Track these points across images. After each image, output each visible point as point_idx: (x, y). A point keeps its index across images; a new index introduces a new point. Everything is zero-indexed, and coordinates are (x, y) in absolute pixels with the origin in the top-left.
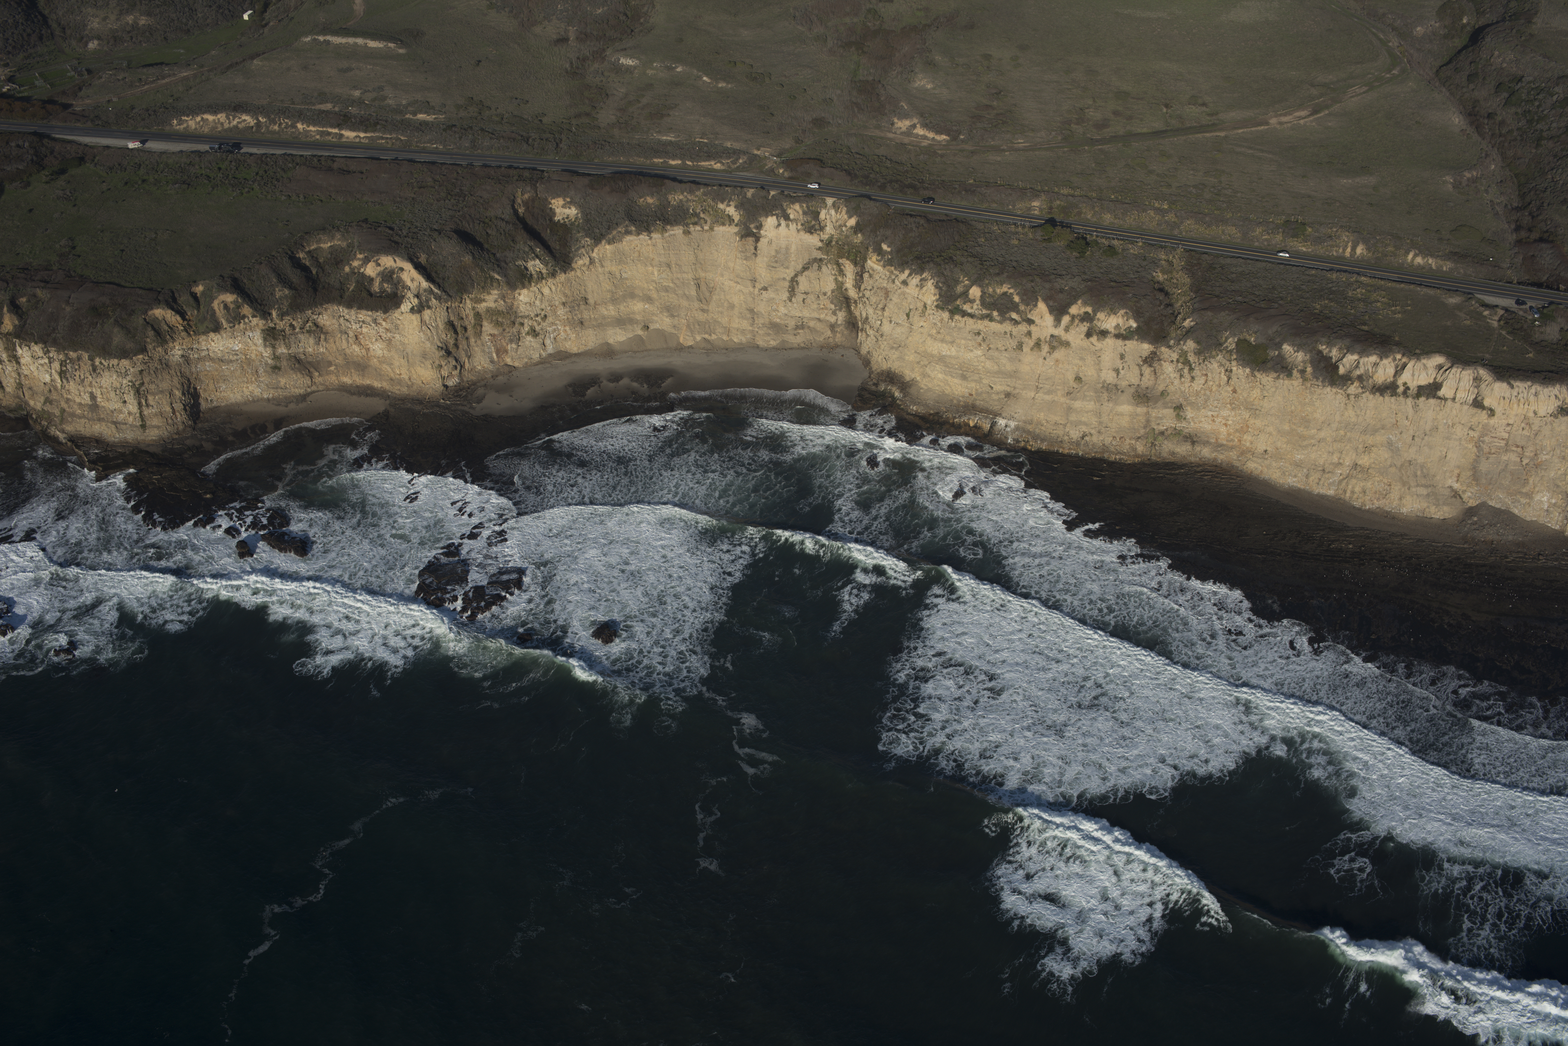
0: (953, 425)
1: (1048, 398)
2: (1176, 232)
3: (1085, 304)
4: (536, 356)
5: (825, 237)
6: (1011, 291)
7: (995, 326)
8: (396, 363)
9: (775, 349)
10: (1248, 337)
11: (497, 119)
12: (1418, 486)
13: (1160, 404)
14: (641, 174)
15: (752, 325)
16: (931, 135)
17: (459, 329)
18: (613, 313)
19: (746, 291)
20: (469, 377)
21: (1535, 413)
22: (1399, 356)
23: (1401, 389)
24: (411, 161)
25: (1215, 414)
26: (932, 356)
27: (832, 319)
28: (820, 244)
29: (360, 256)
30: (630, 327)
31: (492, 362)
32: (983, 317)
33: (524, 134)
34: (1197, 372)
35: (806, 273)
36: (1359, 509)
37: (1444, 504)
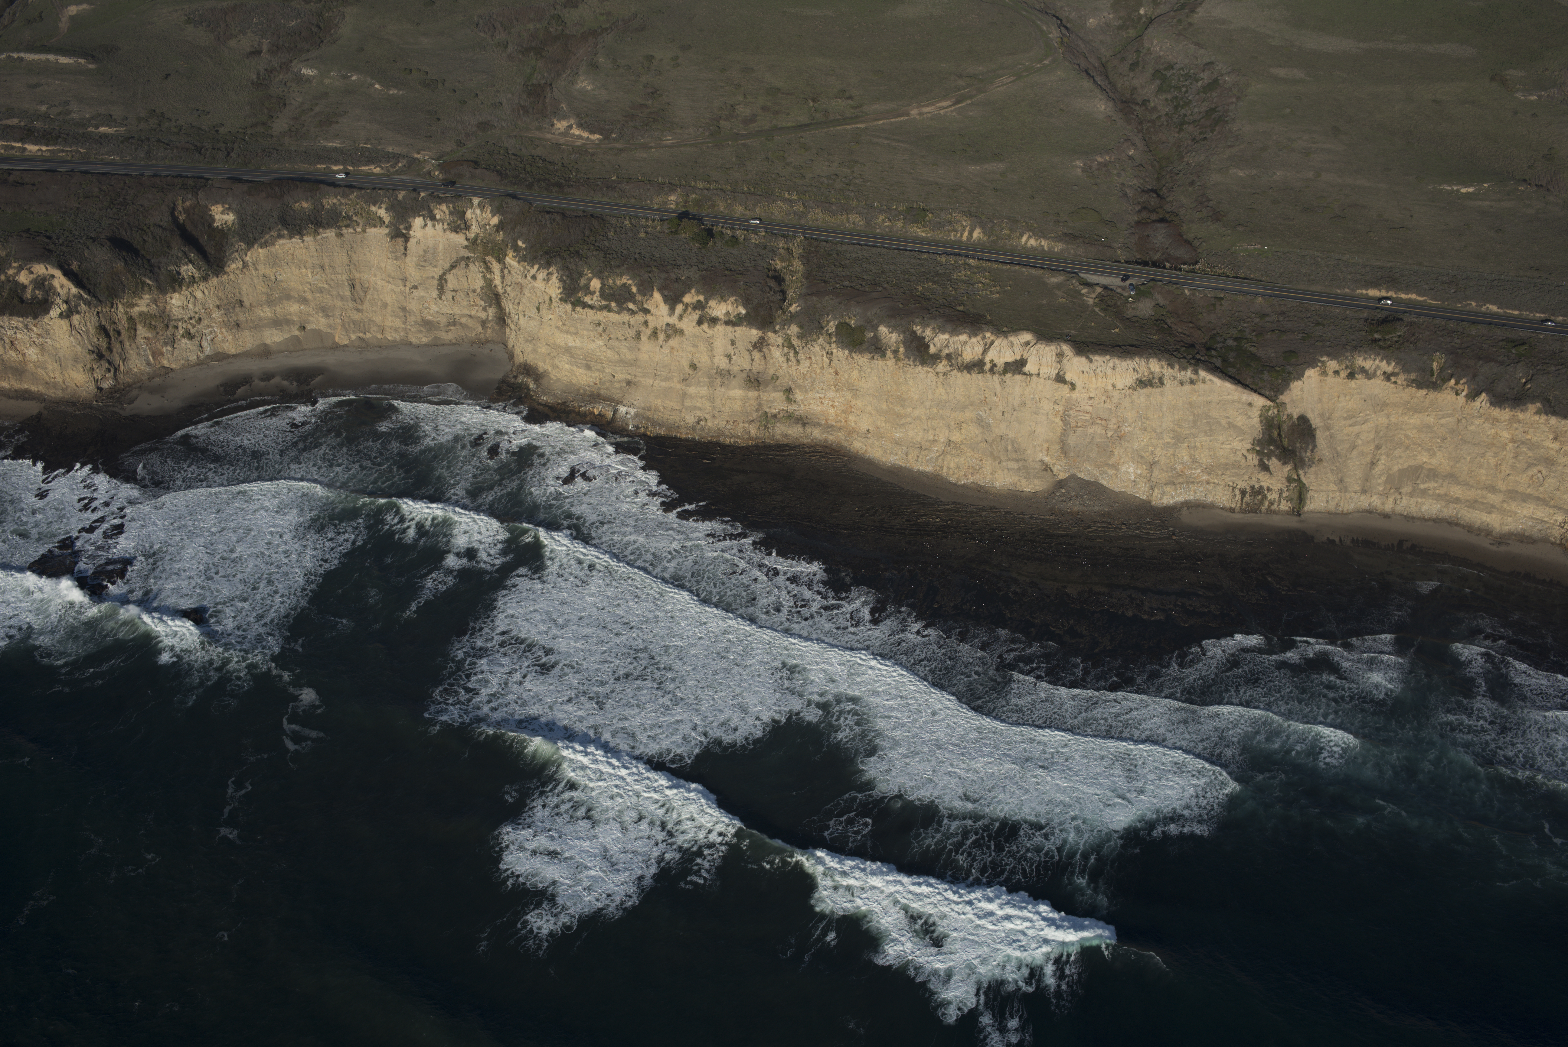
0: (578, 413)
1: (664, 384)
2: (803, 222)
3: (698, 292)
4: (193, 358)
5: (471, 235)
6: (630, 282)
7: (613, 316)
8: (50, 368)
9: (427, 345)
10: (847, 320)
11: (176, 130)
12: (1009, 460)
13: (770, 388)
14: (302, 180)
15: (404, 323)
16: (585, 135)
17: (112, 333)
18: (269, 314)
19: (397, 290)
20: (124, 379)
21: (1114, 386)
22: (988, 335)
23: (988, 366)
24: (86, 172)
25: (822, 395)
26: (560, 347)
27: (483, 316)
28: (466, 243)
29: (15, 265)
30: (286, 327)
31: (149, 364)
32: (602, 308)
33: (198, 144)
34: (801, 356)
35: (454, 271)
36: (955, 485)
37: (1035, 477)
